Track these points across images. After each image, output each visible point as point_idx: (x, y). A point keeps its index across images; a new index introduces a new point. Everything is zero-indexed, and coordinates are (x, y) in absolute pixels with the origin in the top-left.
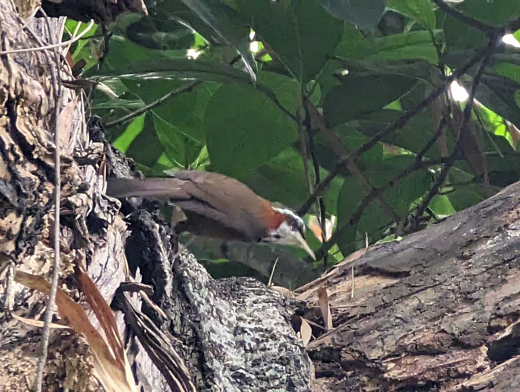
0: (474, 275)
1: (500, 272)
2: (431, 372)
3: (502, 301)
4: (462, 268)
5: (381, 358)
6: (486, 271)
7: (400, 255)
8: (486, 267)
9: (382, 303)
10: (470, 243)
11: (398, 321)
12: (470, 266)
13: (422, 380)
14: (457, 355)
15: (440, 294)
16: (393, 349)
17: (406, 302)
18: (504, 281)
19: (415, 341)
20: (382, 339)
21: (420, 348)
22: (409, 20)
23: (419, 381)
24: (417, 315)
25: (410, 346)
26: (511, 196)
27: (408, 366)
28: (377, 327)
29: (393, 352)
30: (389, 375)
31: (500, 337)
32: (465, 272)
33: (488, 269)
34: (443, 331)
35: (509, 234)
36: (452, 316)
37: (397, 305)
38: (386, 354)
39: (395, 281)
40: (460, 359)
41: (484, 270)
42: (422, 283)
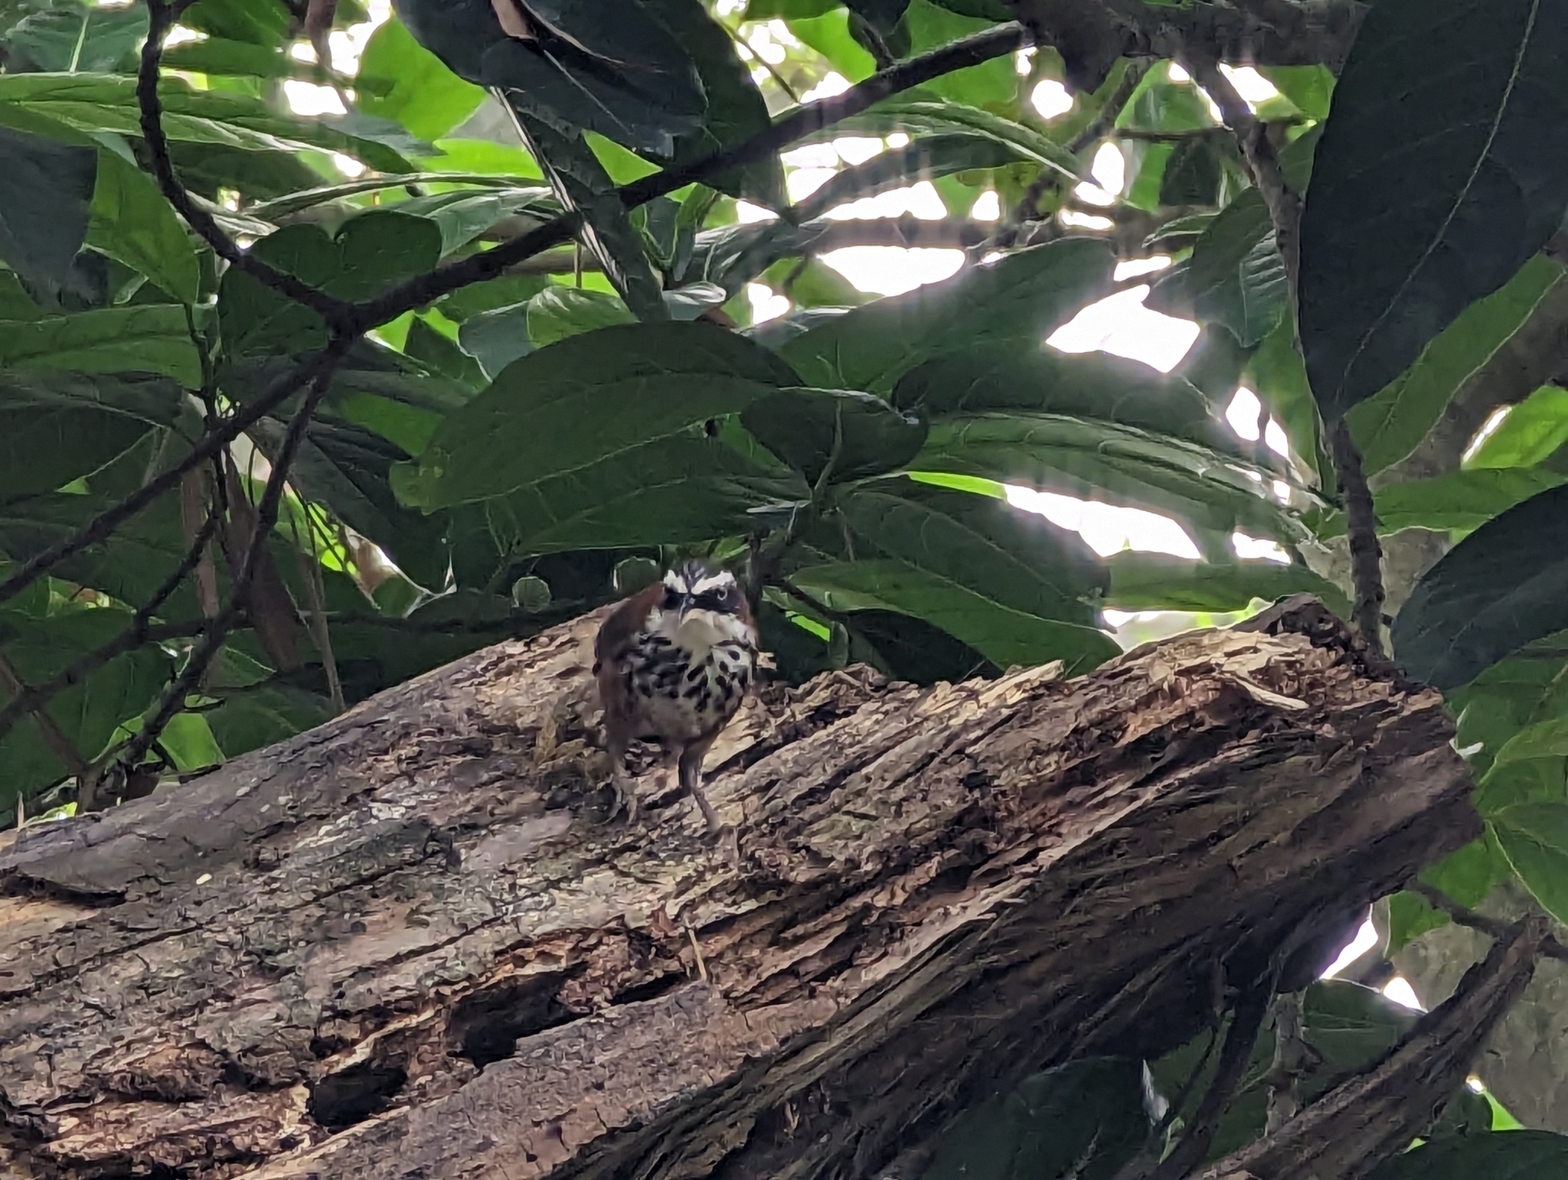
0: (285, 911)
1: (347, 905)
2: (167, 1145)
3: (352, 976)
4: (254, 889)
5: (43, 1104)
6: (315, 900)
7: (102, 850)
8: (314, 891)
9: (53, 968)
10: (276, 830)
11: (89, 1012)
12: (275, 886)
13: (142, 1163)
14: (233, 1104)
15: (198, 952)
16: (75, 1083)
17: (115, 969)
18: (358, 928)
19: (129, 1064)
20: (50, 1057)
21: (143, 1083)
22: (129, 275)
23: (136, 1165)
24: (138, 1002)
25: (117, 1077)
26: (385, 718)
27: (111, 1127)
28: (39, 1029)
29: (76, 1091)
30: (62, 1146)
31: (342, 1066)
32: (262, 901)
33: (318, 897)
34: (202, 1044)
35: (375, 812)
36: (225, 1009)
37: (89, 974)
38: (58, 1094)
39: (87, 915)
40: (240, 1116)
41: (309, 897)
42: (152, 923)
